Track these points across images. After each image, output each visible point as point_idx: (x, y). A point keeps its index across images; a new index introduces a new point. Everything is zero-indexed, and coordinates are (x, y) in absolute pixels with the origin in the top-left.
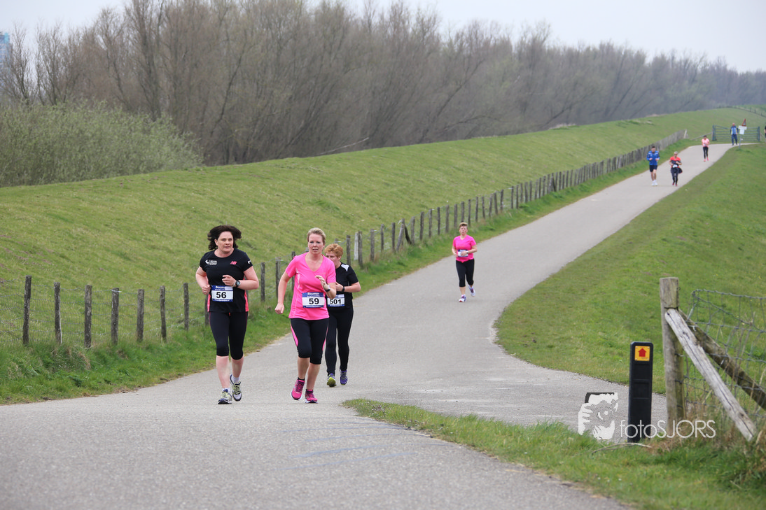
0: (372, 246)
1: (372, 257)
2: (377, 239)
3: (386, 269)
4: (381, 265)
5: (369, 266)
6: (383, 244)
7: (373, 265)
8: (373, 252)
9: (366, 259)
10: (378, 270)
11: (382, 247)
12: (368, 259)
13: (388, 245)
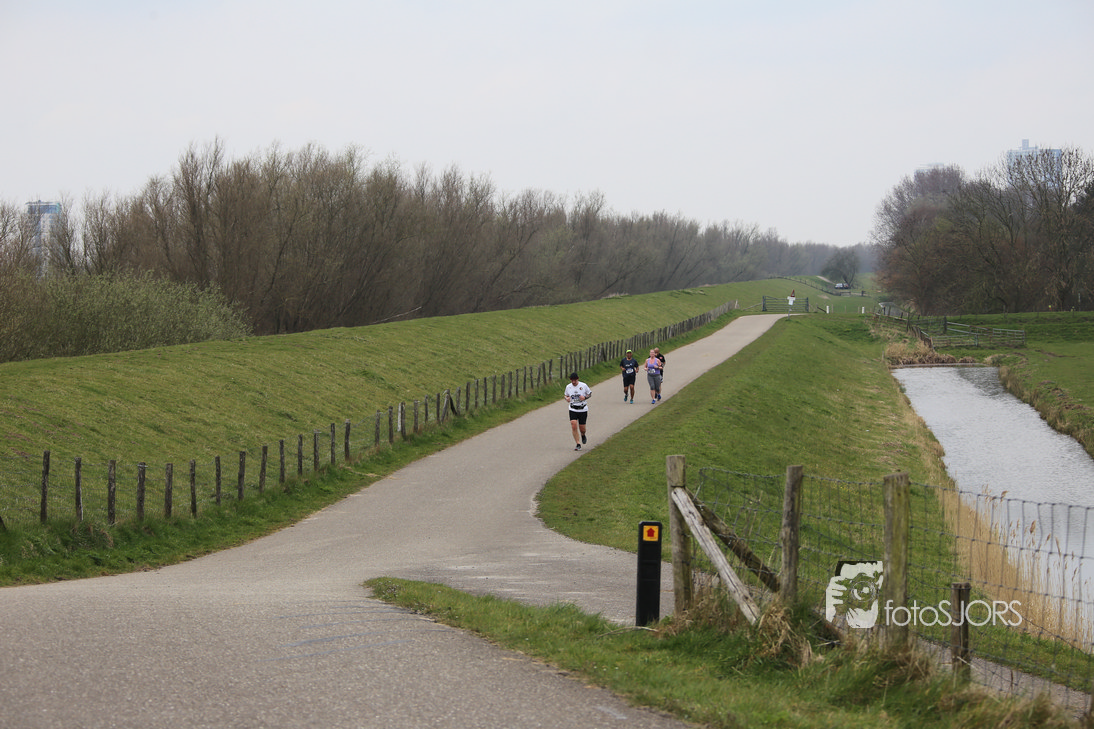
0: (416, 417)
1: (415, 429)
2: (422, 410)
3: (430, 440)
4: (425, 436)
5: (412, 438)
6: (427, 415)
7: (417, 436)
8: (416, 424)
9: (409, 430)
10: (422, 442)
11: (426, 419)
12: (412, 430)
13: (432, 416)
